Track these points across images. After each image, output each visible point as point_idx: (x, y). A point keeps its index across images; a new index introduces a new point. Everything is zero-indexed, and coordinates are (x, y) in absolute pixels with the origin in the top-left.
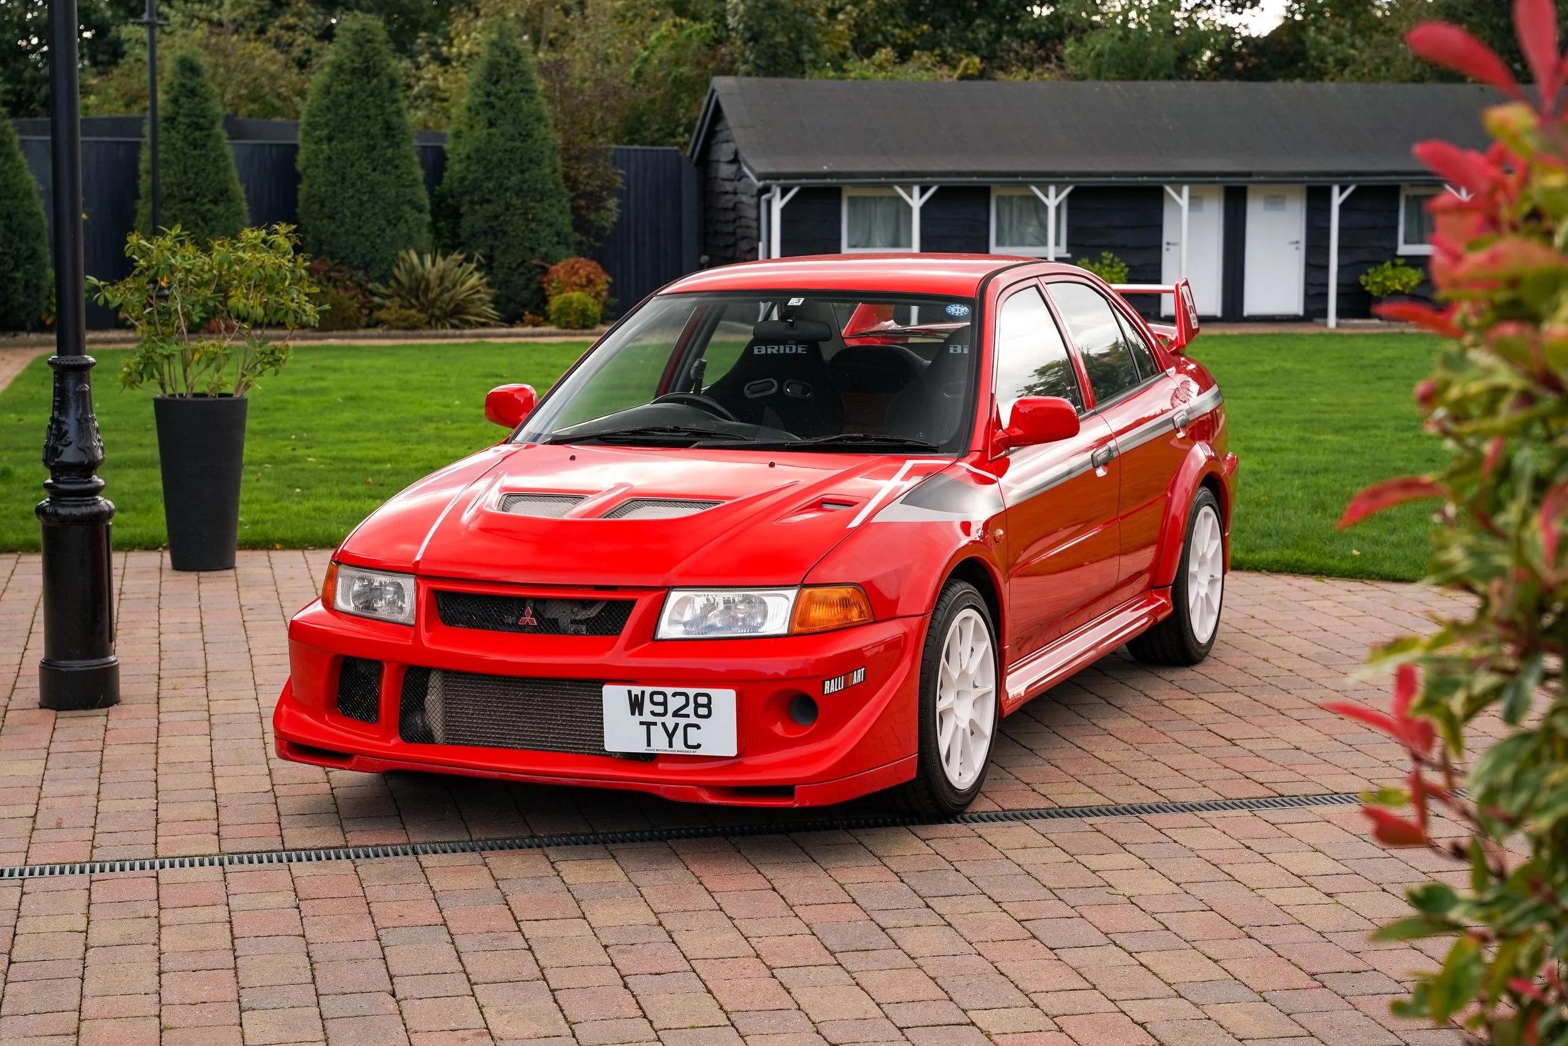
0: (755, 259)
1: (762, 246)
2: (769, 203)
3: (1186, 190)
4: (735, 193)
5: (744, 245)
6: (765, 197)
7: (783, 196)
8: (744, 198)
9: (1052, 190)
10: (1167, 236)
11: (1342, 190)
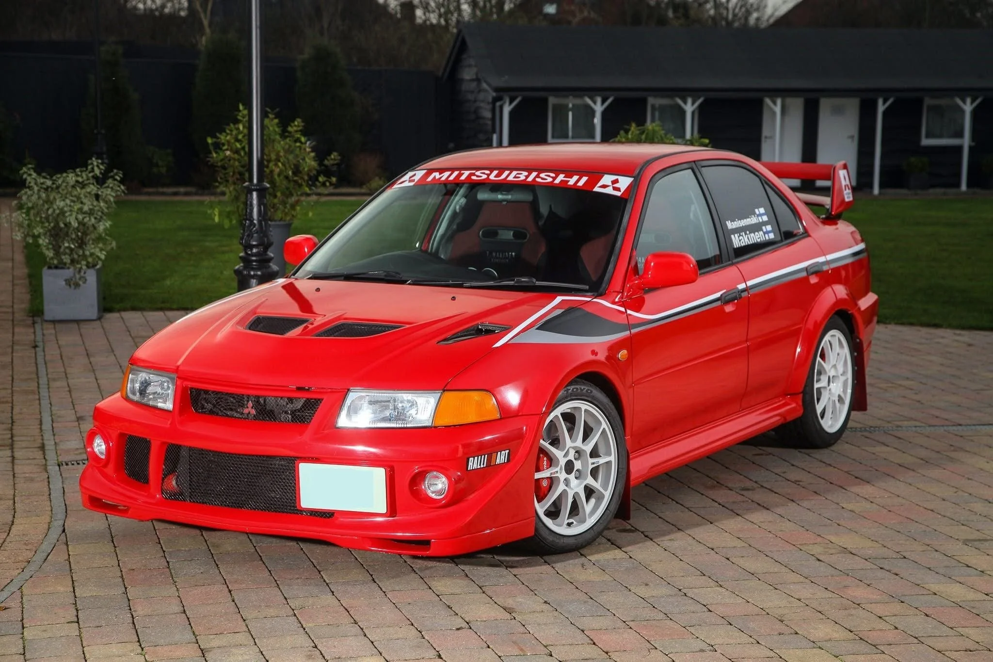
0: (490, 146)
1: (495, 137)
2: (501, 108)
3: (779, 101)
4: (475, 101)
5: (481, 136)
6: (498, 104)
7: (511, 103)
8: (482, 105)
9: (690, 101)
10: (766, 132)
11: (885, 102)
